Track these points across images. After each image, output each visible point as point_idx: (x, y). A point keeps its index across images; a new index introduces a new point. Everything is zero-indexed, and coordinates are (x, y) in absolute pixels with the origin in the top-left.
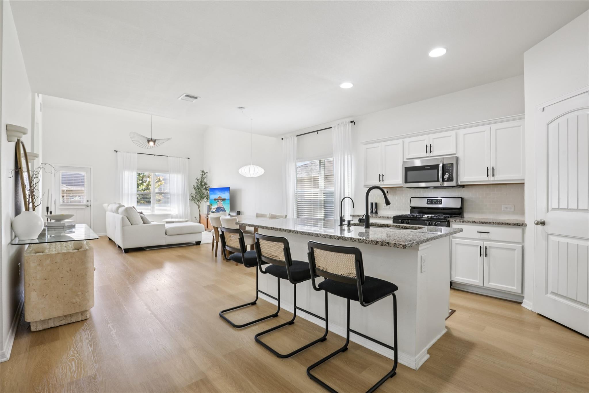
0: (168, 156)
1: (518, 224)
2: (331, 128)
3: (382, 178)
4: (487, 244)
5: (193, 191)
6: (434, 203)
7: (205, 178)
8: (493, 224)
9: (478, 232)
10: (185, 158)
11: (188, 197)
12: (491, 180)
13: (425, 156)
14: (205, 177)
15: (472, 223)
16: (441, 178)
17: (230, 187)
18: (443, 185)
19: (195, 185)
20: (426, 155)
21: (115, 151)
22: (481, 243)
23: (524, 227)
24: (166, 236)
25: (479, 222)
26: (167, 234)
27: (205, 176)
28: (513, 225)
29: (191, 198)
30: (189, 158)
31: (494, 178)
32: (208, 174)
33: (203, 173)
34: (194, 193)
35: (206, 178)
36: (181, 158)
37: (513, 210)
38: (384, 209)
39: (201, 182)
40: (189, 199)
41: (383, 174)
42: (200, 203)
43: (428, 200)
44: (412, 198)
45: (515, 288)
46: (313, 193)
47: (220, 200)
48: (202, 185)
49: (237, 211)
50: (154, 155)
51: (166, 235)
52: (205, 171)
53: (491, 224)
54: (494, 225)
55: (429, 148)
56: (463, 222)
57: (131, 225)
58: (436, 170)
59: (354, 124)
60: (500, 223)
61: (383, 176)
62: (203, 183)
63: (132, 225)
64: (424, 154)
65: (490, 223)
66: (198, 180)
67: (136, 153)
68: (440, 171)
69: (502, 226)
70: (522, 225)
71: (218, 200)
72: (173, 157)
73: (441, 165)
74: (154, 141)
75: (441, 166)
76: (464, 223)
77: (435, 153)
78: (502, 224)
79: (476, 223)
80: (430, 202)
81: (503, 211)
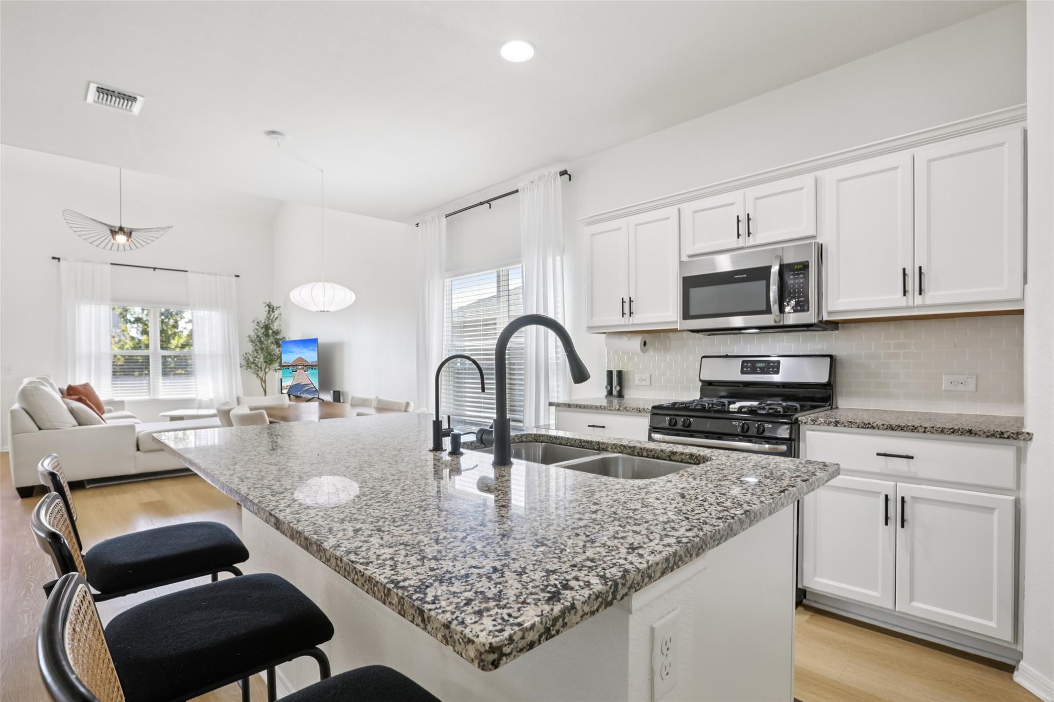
0: (187, 271)
1: (1002, 433)
2: (517, 191)
3: (628, 307)
4: (906, 489)
5: (249, 348)
6: (758, 370)
7: (277, 318)
8: (925, 432)
9: (878, 454)
10: (230, 276)
11: (238, 360)
12: (916, 304)
13: (735, 246)
14: (276, 316)
15: (862, 427)
16: (775, 303)
17: (317, 339)
18: (781, 324)
19: (252, 334)
20: (738, 243)
21: (54, 258)
22: (887, 486)
23: (1022, 443)
24: (138, 452)
25: (883, 425)
26: (141, 448)
27: (276, 313)
28: (988, 437)
29: (244, 363)
30: (238, 276)
31: (924, 300)
32: (282, 310)
33: (271, 308)
34: (251, 353)
35: (278, 320)
36: (220, 275)
37: (971, 387)
38: (637, 386)
39: (267, 327)
40: (239, 366)
41: (630, 298)
42: (266, 373)
43: (743, 362)
44: (703, 359)
45: (993, 624)
46: (484, 350)
47: (300, 367)
48: (267, 335)
49: (334, 392)
50: (155, 269)
51: (138, 449)
52: (275, 304)
53: (918, 431)
54: (928, 435)
55: (744, 225)
56: (836, 426)
57: (37, 429)
58: (764, 282)
59: (570, 179)
60: (946, 431)
61: (631, 301)
62: (270, 331)
63: (40, 429)
64: (733, 242)
65: (916, 428)
66: (258, 323)
67: (107, 263)
68: (774, 285)
69: (952, 437)
70: (1015, 436)
71: (294, 366)
72: (199, 273)
73: (775, 269)
74: (129, 234)
75: (775, 272)
76: (839, 428)
77: (761, 236)
78: (953, 432)
79: (874, 428)
80: (749, 369)
81: (945, 391)
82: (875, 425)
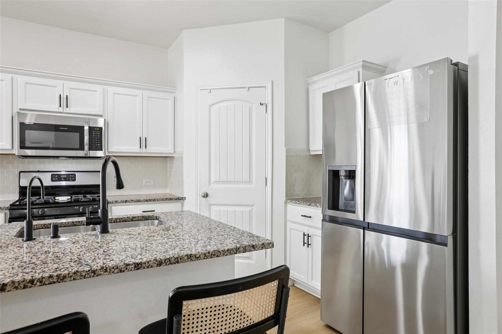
1: (179, 198)
6: (63, 179)
8: (158, 201)
12: (144, 152)
15: (136, 202)
16: (87, 145)
18: (88, 156)
23: (182, 201)
25: (144, 200)
28: (175, 200)
31: (146, 150)
37: (152, 183)
43: (52, 175)
44: (21, 173)
53: (156, 201)
54: (159, 202)
55: (64, 101)
56: (126, 202)
58: (78, 134)
60: (164, 199)
64: (57, 109)
65: (155, 200)
68: (87, 136)
69: (166, 201)
70: (182, 199)
73: (86, 128)
76: (127, 203)
77: (73, 109)
78: (166, 200)
79: (141, 202)
80: (56, 179)
81: (144, 185)
82: (141, 200)
